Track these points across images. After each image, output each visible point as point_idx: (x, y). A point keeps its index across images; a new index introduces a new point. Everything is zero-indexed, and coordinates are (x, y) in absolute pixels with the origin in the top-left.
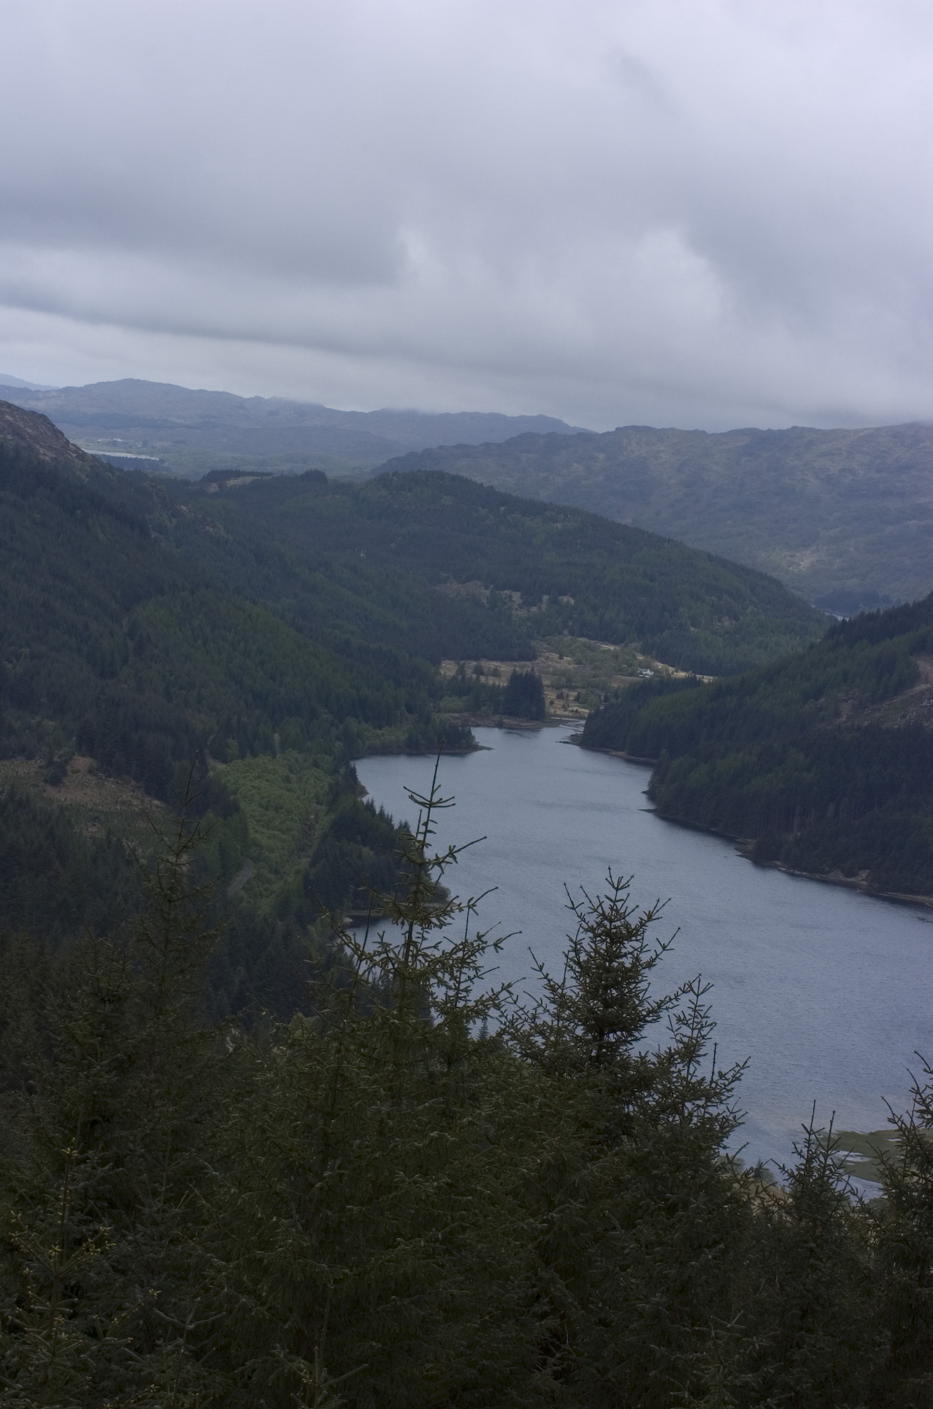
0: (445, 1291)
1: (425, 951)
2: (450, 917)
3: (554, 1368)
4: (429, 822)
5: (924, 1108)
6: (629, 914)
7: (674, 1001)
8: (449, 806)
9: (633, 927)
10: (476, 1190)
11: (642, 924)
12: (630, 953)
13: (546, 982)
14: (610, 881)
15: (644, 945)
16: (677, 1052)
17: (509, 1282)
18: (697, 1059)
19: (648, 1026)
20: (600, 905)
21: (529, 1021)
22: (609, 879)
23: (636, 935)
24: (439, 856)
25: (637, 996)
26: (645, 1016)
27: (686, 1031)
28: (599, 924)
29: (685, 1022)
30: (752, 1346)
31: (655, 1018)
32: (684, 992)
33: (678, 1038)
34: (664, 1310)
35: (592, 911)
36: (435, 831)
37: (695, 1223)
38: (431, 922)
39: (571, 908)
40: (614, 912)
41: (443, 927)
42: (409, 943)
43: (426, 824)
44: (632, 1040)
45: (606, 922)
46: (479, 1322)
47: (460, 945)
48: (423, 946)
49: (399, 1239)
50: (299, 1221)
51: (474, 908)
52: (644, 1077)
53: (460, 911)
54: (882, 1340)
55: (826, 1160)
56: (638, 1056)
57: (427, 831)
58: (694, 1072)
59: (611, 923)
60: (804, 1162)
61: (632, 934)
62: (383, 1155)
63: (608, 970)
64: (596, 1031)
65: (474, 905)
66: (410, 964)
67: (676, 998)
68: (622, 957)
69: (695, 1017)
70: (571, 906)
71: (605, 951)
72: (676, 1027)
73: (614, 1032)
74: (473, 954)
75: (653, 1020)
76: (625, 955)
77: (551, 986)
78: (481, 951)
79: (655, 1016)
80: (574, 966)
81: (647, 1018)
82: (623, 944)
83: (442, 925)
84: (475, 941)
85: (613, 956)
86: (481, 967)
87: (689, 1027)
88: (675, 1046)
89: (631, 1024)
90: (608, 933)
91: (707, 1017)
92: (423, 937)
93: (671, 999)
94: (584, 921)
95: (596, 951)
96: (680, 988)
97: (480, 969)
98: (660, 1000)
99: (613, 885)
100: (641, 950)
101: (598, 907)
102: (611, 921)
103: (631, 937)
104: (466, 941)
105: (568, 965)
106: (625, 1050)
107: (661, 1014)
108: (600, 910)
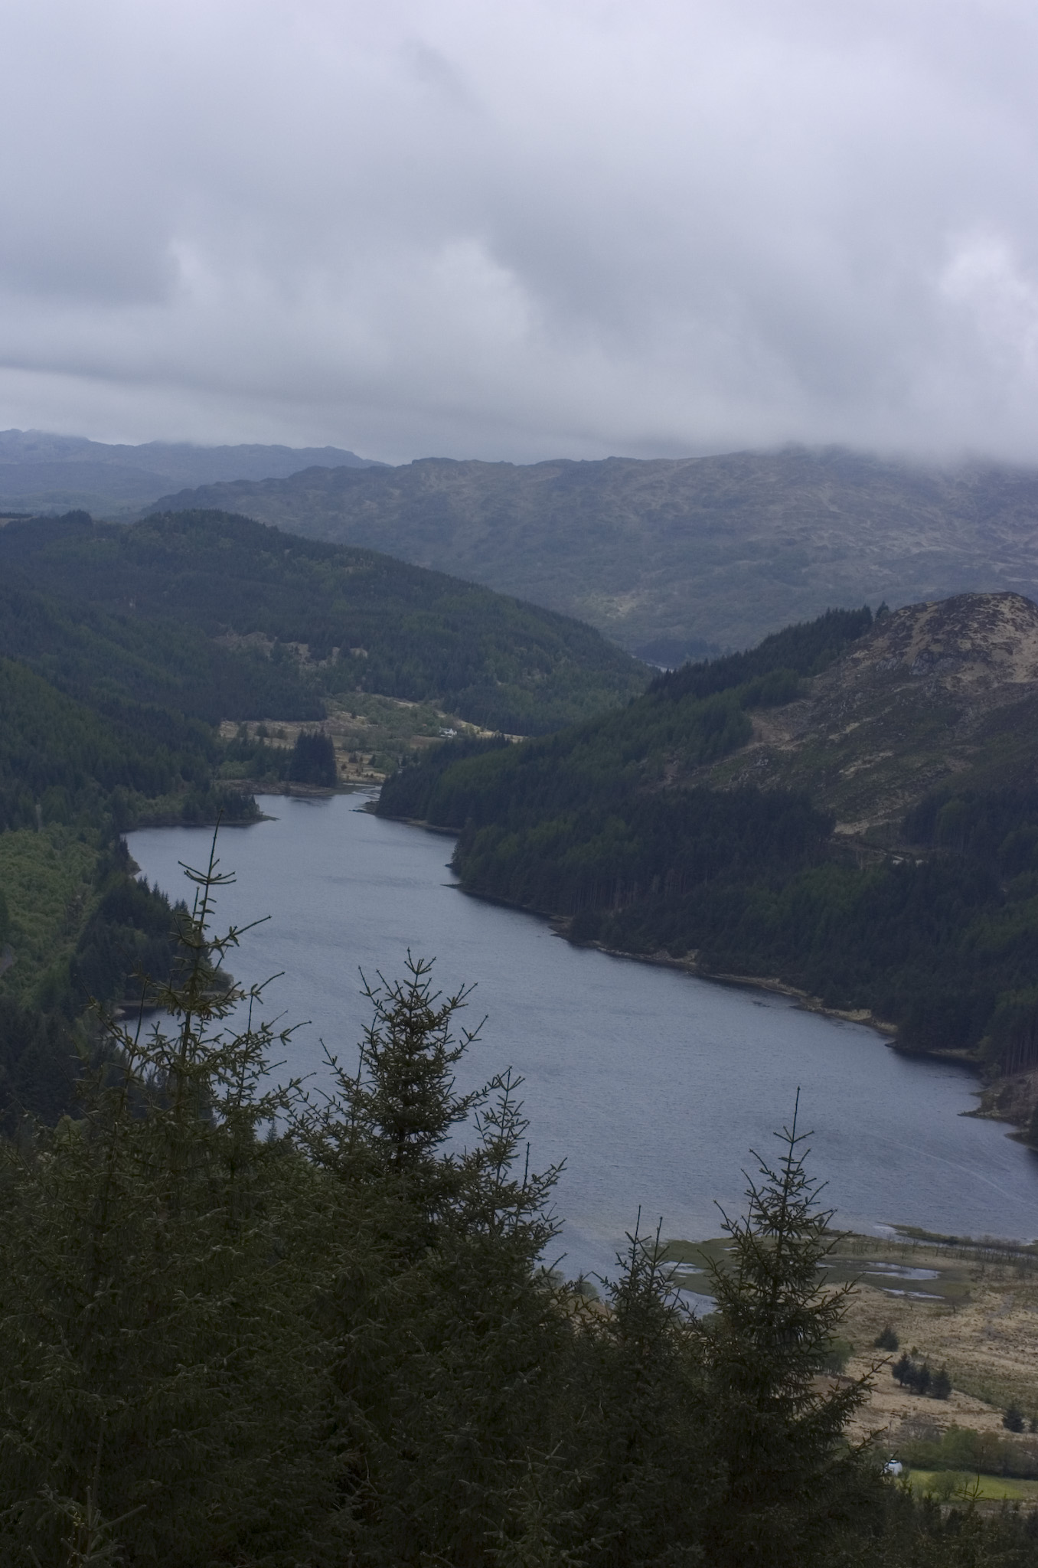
0: (231, 1423)
1: (204, 1044)
2: (232, 1006)
3: (354, 1507)
4: (208, 901)
5: (761, 1213)
6: (431, 1000)
7: (482, 1097)
8: (228, 883)
9: (435, 1015)
10: (265, 1310)
11: (446, 1012)
12: (432, 1044)
13: (339, 1077)
14: (410, 964)
15: (448, 1035)
16: (486, 1154)
17: (302, 1412)
18: (508, 1161)
19: (454, 1126)
20: (399, 991)
21: (321, 1120)
22: (408, 962)
23: (438, 1024)
24: (218, 938)
25: (441, 1092)
26: (450, 1114)
27: (495, 1130)
28: (398, 1013)
29: (494, 1120)
30: (573, 1480)
31: (461, 1116)
32: (493, 1087)
33: (487, 1138)
34: (475, 1440)
35: (389, 998)
36: (213, 911)
37: (508, 1343)
38: (211, 1012)
39: (367, 995)
40: (414, 999)
41: (224, 1017)
42: (187, 1035)
43: (203, 903)
44: (436, 1141)
45: (405, 1010)
46: (269, 1457)
47: (243, 1037)
48: (202, 1040)
49: (179, 1365)
50: (67, 1347)
51: (258, 996)
52: (450, 1182)
53: (243, 1000)
54: (719, 1471)
55: (653, 1272)
56: (443, 1159)
57: (205, 911)
58: (504, 1177)
59: (410, 1011)
60: (629, 1274)
61: (434, 1023)
62: (160, 1273)
63: (408, 1064)
64: (396, 1132)
65: (258, 993)
66: (188, 1059)
67: (485, 1093)
68: (423, 1049)
69: (505, 1114)
70: (366, 992)
71: (405, 1042)
73: (416, 1132)
74: (258, 1048)
75: (459, 1118)
76: (427, 1047)
77: (345, 1082)
78: (266, 1044)
79: (460, 1114)
80: (370, 1059)
81: (452, 1117)
82: (425, 1034)
83: (223, 1015)
84: (259, 1032)
85: (414, 1047)
86: (266, 1061)
87: (498, 1125)
88: (484, 1147)
89: (435, 1123)
90: (407, 1022)
91: (518, 1114)
92: (202, 1028)
93: (478, 1095)
94: (381, 1009)
95: (395, 1042)
96: (488, 1083)
97: (266, 1063)
98: (467, 1097)
99: (413, 970)
100: (445, 1041)
101: (396, 994)
102: (411, 1009)
103: (433, 1027)
104: (250, 1033)
105: (362, 1057)
106: (428, 1152)
107: (468, 1112)
108: (399, 996)
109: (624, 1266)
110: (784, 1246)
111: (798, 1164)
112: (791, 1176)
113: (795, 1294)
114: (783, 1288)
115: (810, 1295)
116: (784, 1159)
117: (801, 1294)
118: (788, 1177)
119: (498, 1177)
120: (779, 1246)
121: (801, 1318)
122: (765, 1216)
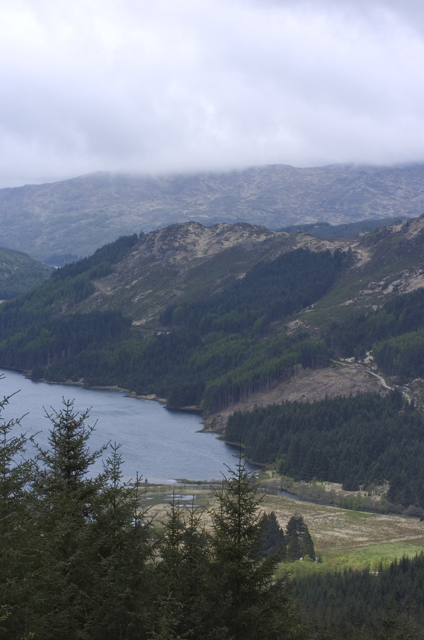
2: (9, 428)
3: (88, 628)
6: (75, 416)
7: (100, 453)
9: (77, 422)
10: (36, 551)
11: (81, 420)
12: (78, 434)
13: (40, 452)
14: (64, 403)
16: (104, 476)
18: (119, 478)
19: (89, 466)
20: (61, 412)
23: (79, 425)
25: (83, 453)
28: (61, 423)
30: (179, 607)
32: (104, 449)
33: (108, 470)
34: (131, 595)
35: (57, 417)
40: (68, 416)
44: (83, 473)
45: (65, 422)
47: (14, 441)
52: (91, 489)
56: (87, 480)
61: (77, 425)
63: (68, 443)
64: (67, 472)
67: (101, 452)
69: (115, 460)
70: (48, 416)
71: (65, 434)
72: (106, 465)
73: (74, 470)
74: (21, 444)
75: (92, 463)
76: (75, 435)
77: (43, 453)
78: (24, 443)
79: (92, 461)
80: (53, 443)
81: (89, 463)
82: (74, 430)
85: (69, 437)
87: (113, 464)
89: (82, 466)
90: (66, 427)
91: (120, 459)
93: (98, 453)
94: (55, 422)
98: (94, 454)
99: (66, 404)
100: (83, 432)
101: (60, 415)
102: (67, 421)
103: (78, 426)
104: (17, 439)
105: (50, 443)
106: (80, 478)
107: (95, 460)
108: (61, 416)
109: (170, 515)
110: (241, 501)
111: (243, 467)
112: (241, 472)
113: (248, 519)
114: (242, 518)
115: (255, 519)
116: (237, 465)
117: (250, 519)
119: (115, 485)
120: (239, 502)
121: (252, 529)
122: (232, 490)
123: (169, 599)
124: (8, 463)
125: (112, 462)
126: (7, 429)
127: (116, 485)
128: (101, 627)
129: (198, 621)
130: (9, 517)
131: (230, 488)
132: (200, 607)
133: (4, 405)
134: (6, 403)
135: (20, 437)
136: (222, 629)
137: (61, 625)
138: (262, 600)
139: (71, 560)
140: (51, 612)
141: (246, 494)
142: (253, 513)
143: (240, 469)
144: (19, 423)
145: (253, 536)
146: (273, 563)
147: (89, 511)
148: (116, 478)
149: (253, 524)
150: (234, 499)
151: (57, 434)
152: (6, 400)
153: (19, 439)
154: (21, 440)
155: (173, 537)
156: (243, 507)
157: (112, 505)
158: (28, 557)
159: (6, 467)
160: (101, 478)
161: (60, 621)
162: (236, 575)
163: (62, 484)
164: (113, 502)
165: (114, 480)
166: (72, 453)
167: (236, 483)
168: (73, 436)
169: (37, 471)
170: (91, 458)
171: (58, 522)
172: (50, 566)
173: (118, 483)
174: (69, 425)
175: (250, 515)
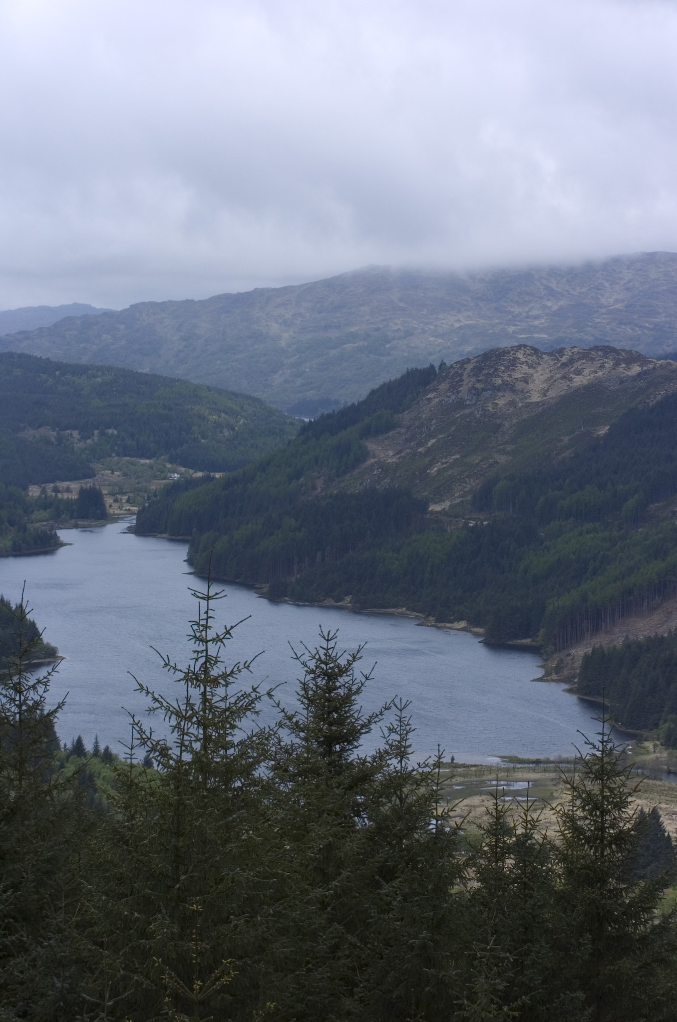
1: (215, 704)
2: (233, 677)
3: (360, 995)
4: (209, 611)
6: (339, 657)
7: (380, 716)
8: (222, 597)
9: (343, 666)
10: (278, 873)
11: (349, 663)
12: (344, 685)
13: (283, 714)
16: (386, 752)
18: (407, 756)
20: (318, 653)
22: (321, 634)
23: (347, 671)
24: (218, 634)
25: (352, 716)
26: (360, 730)
27: (395, 737)
28: (317, 667)
32: (386, 709)
33: (390, 742)
34: (429, 942)
35: (312, 658)
36: (214, 617)
38: (220, 683)
39: (296, 659)
40: (328, 657)
42: (205, 700)
44: (353, 748)
45: (323, 666)
47: (241, 696)
48: (213, 702)
52: (364, 773)
53: (240, 672)
54: (586, 942)
56: (357, 757)
57: (208, 617)
61: (343, 671)
63: (328, 700)
64: (327, 745)
65: (248, 666)
67: (381, 714)
69: (401, 726)
70: (295, 657)
71: (324, 685)
72: (387, 735)
73: (339, 743)
74: (252, 702)
75: (366, 731)
76: (340, 687)
77: (288, 717)
78: (258, 699)
79: (367, 729)
80: (304, 700)
81: (362, 731)
82: (337, 679)
83: (228, 684)
84: (252, 692)
85: (330, 689)
87: (397, 733)
88: (383, 746)
89: (351, 736)
90: (325, 673)
91: (409, 725)
92: (214, 694)
93: (377, 715)
94: (307, 666)
95: (317, 686)
96: (383, 707)
98: (370, 717)
99: (324, 638)
100: (353, 683)
101: (315, 655)
102: (326, 664)
103: (343, 673)
104: (245, 692)
105: (299, 700)
106: (348, 755)
107: (372, 726)
108: (317, 657)
109: (491, 814)
110: (605, 790)
111: (608, 736)
112: (605, 744)
113: (616, 820)
114: (607, 817)
115: (628, 820)
116: (599, 733)
117: (619, 820)
118: (603, 745)
119: (401, 767)
120: (602, 791)
121: (623, 836)
122: (591, 772)
123: (490, 948)
124: (231, 733)
125: (395, 730)
126: (230, 678)
127: (403, 766)
128: (381, 993)
129: (536, 982)
130: (233, 818)
131: (589, 770)
132: (540, 961)
133: (223, 640)
134: (228, 636)
135: (249, 690)
136: (574, 995)
137: (317, 990)
138: (639, 948)
139: (333, 886)
140: (301, 969)
141: (612, 780)
142: (623, 810)
143: (603, 739)
144: (250, 668)
145: (625, 846)
146: (656, 890)
147: (362, 808)
148: (404, 755)
149: (625, 828)
150: (593, 787)
151: (311, 685)
152: (228, 632)
153: (249, 695)
154: (253, 695)
155: (496, 849)
156: (608, 801)
157: (397, 799)
158: (265, 882)
159: (227, 739)
160: (381, 757)
161: (315, 984)
162: (597, 908)
163: (318, 765)
164: (398, 793)
165: (399, 759)
166: (335, 716)
167: (597, 761)
168: (336, 688)
169: (280, 745)
170: (365, 723)
171: (313, 825)
172: (300, 897)
173: (407, 763)
174: (330, 671)
175: (619, 812)
